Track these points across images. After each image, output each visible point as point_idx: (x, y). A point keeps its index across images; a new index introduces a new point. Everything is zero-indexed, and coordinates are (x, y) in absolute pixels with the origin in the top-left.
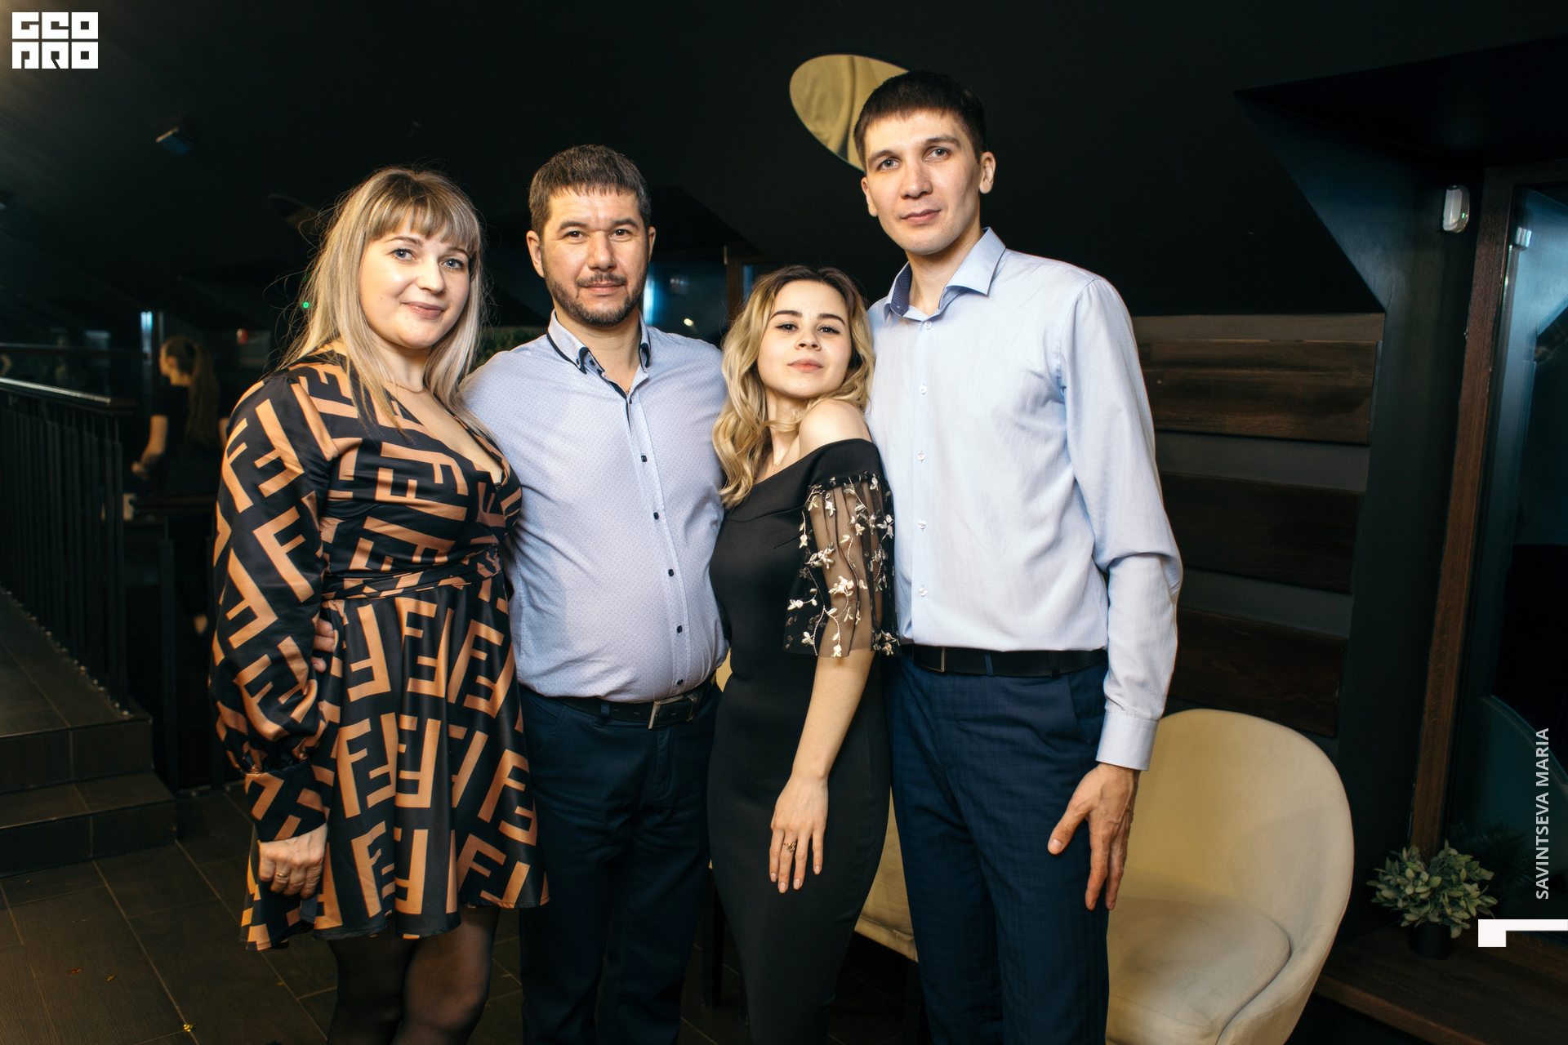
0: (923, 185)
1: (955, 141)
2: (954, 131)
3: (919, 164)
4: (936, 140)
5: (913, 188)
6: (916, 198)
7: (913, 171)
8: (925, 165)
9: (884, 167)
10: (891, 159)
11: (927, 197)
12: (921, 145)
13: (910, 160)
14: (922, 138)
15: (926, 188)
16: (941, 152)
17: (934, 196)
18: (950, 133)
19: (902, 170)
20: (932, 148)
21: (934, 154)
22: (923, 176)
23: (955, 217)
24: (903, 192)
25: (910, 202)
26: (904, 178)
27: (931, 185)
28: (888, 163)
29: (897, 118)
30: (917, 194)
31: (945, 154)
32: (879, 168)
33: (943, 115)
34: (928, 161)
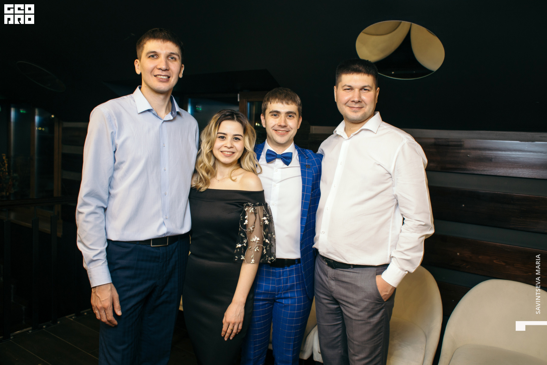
0: (167, 67)
1: (179, 56)
2: (178, 53)
3: (166, 60)
4: (173, 54)
5: (164, 67)
6: (163, 70)
7: (164, 61)
8: (168, 61)
9: (151, 57)
10: (154, 55)
12: (168, 54)
13: (162, 58)
14: (169, 51)
15: (168, 69)
16: (173, 58)
17: (170, 71)
18: (177, 53)
19: (159, 60)
20: (170, 56)
21: (170, 58)
22: (167, 64)
23: (174, 81)
24: (159, 67)
25: (160, 71)
26: (161, 62)
27: (169, 67)
28: (153, 56)
29: (161, 42)
31: (174, 59)
32: (150, 57)
33: (176, 46)
34: (169, 60)
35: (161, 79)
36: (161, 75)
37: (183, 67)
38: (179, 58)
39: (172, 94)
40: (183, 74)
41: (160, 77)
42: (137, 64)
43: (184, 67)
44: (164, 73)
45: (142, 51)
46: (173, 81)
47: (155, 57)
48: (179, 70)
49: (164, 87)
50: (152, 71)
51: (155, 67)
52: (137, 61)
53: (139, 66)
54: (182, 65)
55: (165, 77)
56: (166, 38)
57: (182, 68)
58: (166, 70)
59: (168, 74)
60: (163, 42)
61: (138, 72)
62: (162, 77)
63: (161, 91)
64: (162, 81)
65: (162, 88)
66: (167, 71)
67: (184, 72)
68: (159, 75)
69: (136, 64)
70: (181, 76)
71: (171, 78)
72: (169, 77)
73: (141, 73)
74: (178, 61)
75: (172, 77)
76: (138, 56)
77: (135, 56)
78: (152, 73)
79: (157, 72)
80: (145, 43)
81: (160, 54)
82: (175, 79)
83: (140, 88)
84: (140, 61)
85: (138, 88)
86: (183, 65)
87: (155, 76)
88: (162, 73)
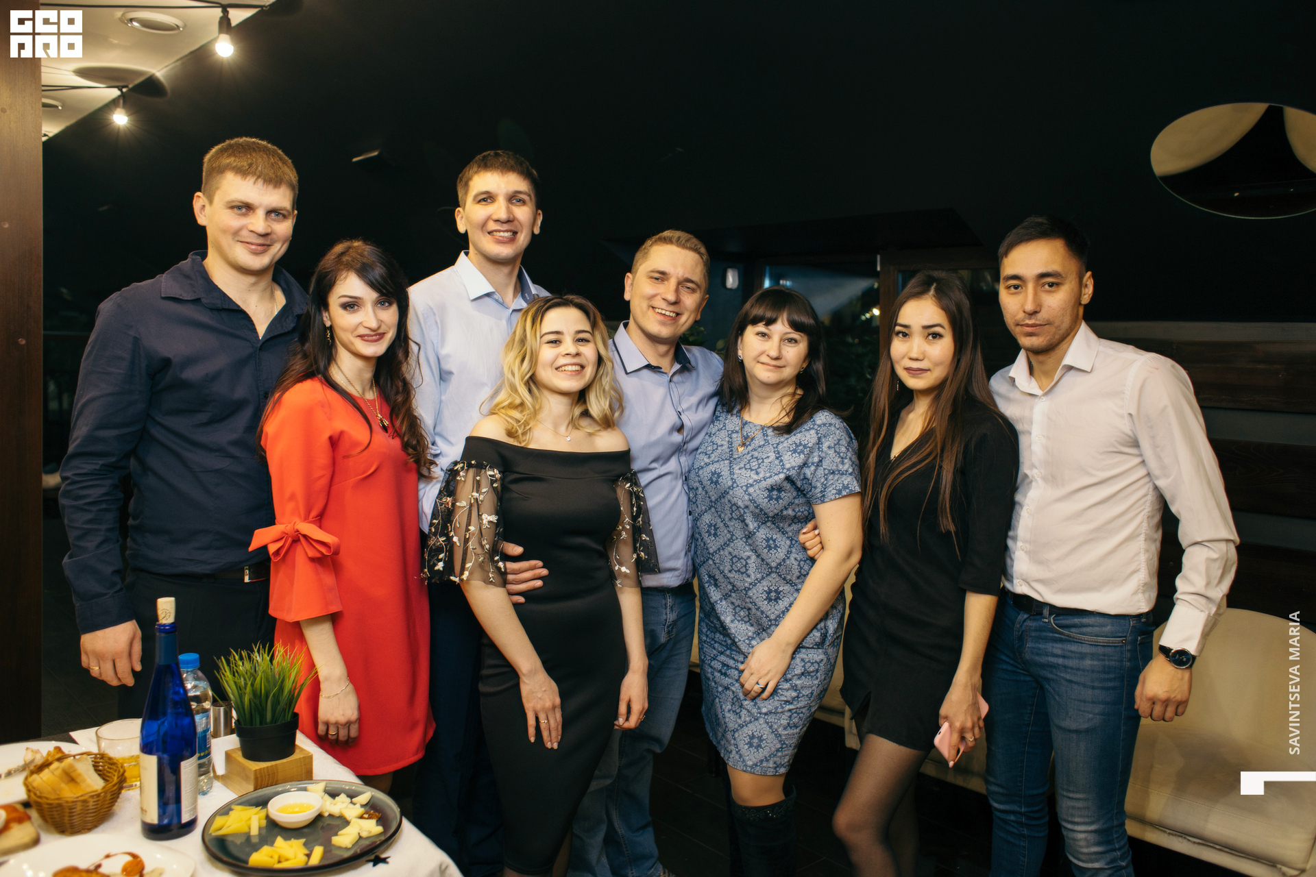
0: (510, 216)
1: (529, 196)
2: (529, 191)
3: (507, 204)
4: (520, 192)
5: (503, 215)
6: (503, 223)
7: (505, 206)
8: (510, 205)
9: (482, 201)
10: (487, 198)
11: (510, 223)
12: (510, 194)
13: (501, 202)
14: (511, 189)
15: (511, 219)
16: (520, 201)
17: (516, 222)
18: (527, 190)
19: (496, 205)
20: (513, 198)
21: (515, 201)
22: (509, 211)
24: (495, 217)
25: (498, 224)
26: (499, 209)
27: (513, 216)
28: (484, 200)
30: (504, 221)
31: (522, 202)
32: (480, 201)
33: (524, 179)
34: (512, 204)
35: (500, 238)
36: (500, 231)
37: (539, 214)
38: (531, 199)
39: (522, 263)
40: (541, 228)
41: (498, 234)
42: (460, 216)
43: (542, 216)
44: (506, 227)
45: (466, 193)
46: (523, 239)
47: (489, 201)
48: (532, 220)
49: (505, 251)
50: (483, 225)
51: (489, 218)
52: (459, 211)
53: (463, 219)
54: (537, 211)
55: (507, 234)
56: (506, 168)
57: (538, 217)
58: (508, 221)
59: (513, 228)
60: (500, 174)
61: (461, 228)
62: (502, 234)
63: (502, 260)
64: (500, 242)
65: (504, 255)
66: (512, 223)
67: (542, 223)
68: (496, 231)
69: (458, 215)
70: (537, 231)
71: (519, 235)
72: (515, 233)
73: (466, 231)
74: (530, 205)
75: (522, 232)
76: (461, 203)
77: (456, 203)
78: (484, 228)
79: (492, 226)
80: (470, 179)
81: (497, 195)
82: (525, 237)
83: (467, 254)
84: (464, 209)
85: (462, 254)
86: (540, 211)
87: (489, 233)
88: (502, 227)
